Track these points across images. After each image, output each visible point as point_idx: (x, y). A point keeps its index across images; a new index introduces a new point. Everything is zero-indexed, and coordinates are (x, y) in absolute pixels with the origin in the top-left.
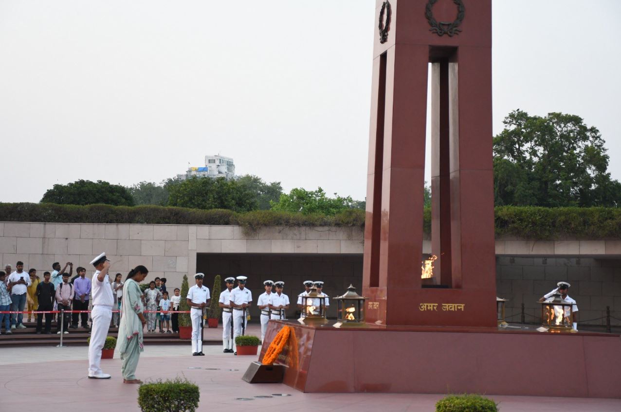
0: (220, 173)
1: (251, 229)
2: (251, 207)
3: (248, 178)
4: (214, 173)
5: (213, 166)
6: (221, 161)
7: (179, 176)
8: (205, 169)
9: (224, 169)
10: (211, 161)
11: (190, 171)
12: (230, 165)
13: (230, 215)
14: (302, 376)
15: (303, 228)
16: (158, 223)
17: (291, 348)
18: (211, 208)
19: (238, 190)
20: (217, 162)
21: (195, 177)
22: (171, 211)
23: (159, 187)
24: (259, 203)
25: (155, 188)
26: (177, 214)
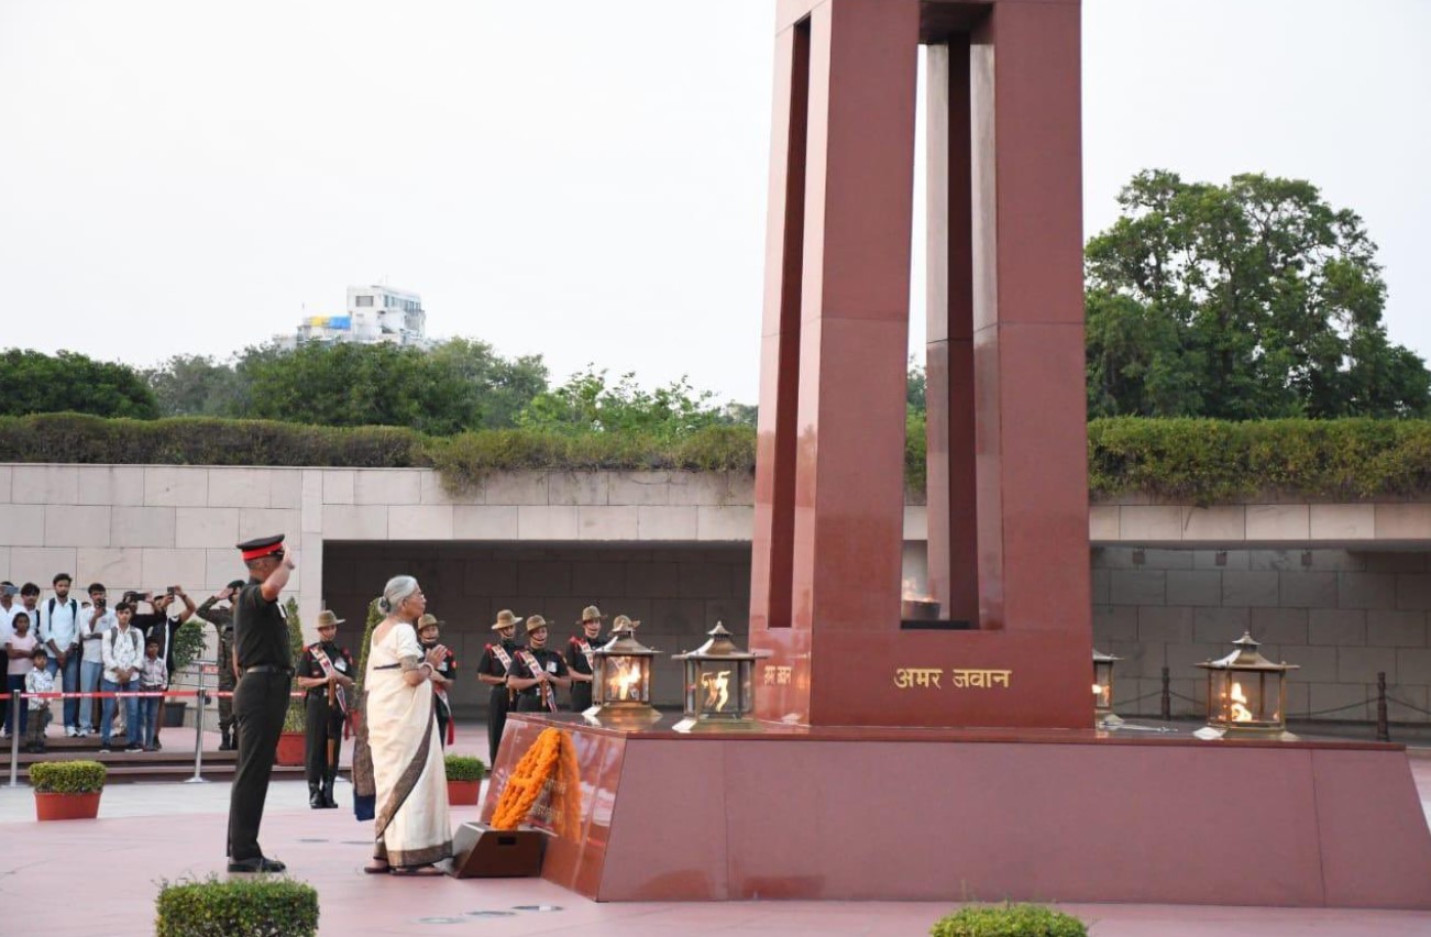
0: (386, 331)
1: (465, 477)
2: (465, 418)
3: (458, 345)
4: (369, 330)
5: (369, 314)
6: (389, 299)
7: (278, 339)
8: (346, 323)
9: (396, 321)
10: (362, 300)
11: (307, 327)
12: (413, 311)
13: (408, 443)
14: (591, 858)
15: (602, 475)
16: (221, 462)
17: (562, 787)
18: (359, 422)
19: (429, 374)
20: (379, 304)
21: (316, 344)
22: (254, 432)
23: (223, 370)
24: (486, 408)
25: (211, 372)
26: (269, 438)
